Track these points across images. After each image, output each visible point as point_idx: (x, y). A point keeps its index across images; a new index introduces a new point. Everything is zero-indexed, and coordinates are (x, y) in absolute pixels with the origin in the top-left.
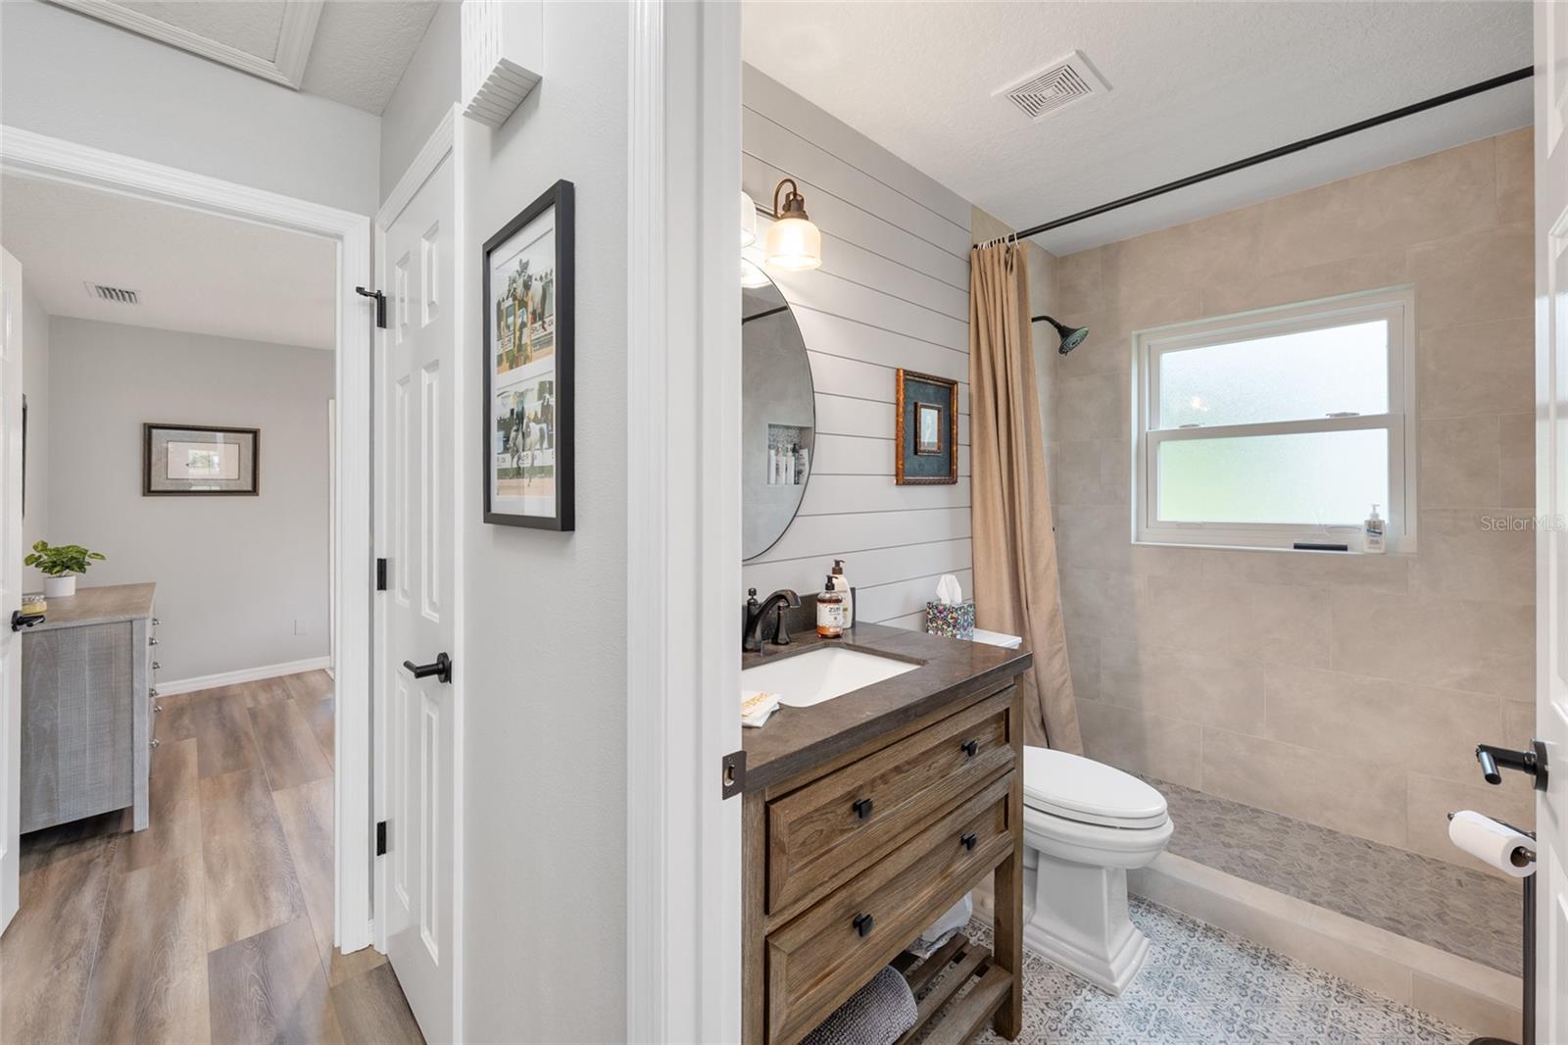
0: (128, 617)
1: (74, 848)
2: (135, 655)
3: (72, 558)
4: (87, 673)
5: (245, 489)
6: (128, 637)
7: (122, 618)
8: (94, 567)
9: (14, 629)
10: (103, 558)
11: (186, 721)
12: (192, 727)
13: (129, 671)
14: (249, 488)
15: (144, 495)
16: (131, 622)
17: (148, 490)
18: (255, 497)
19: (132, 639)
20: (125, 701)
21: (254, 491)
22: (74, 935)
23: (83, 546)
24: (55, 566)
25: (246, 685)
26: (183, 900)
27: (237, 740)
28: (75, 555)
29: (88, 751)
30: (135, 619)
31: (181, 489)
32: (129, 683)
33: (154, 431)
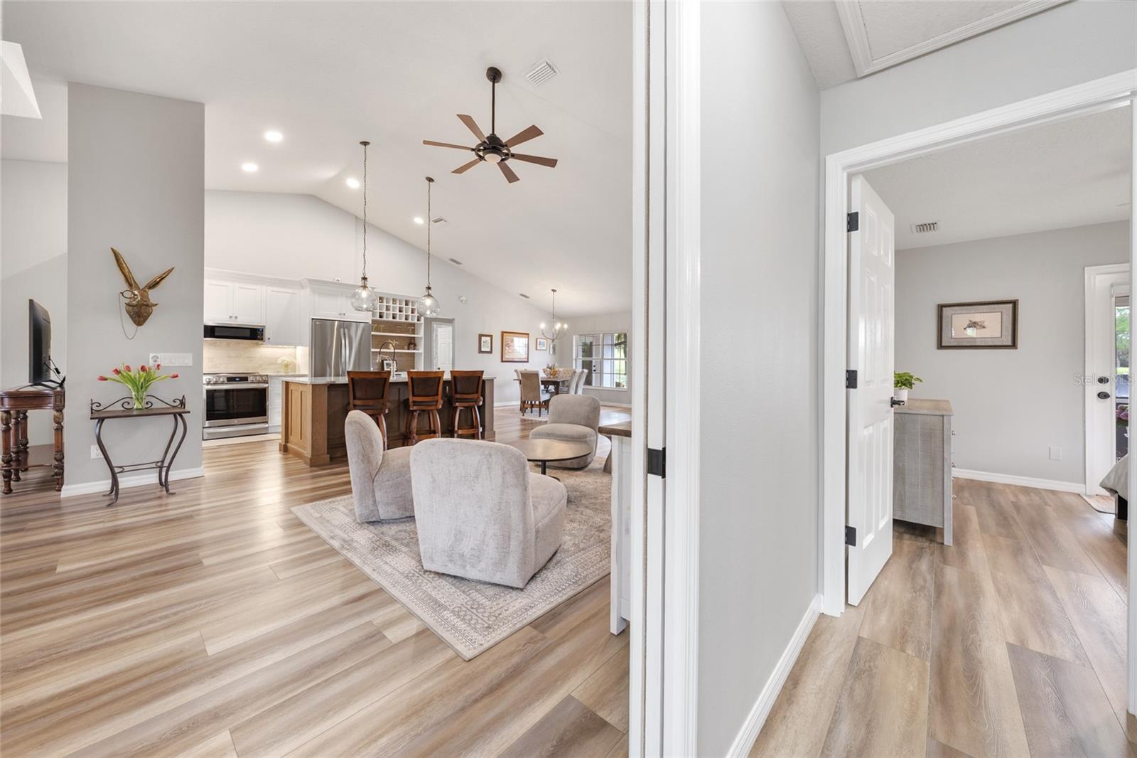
0: (941, 413)
1: (913, 537)
2: (945, 437)
3: (907, 379)
4: (919, 441)
5: (1006, 344)
6: (941, 425)
7: (938, 413)
8: (916, 384)
9: (892, 406)
10: (921, 381)
11: (966, 494)
12: (971, 499)
13: (942, 445)
14: (1010, 343)
15: (938, 349)
16: (943, 416)
17: (940, 346)
18: (1015, 350)
19: (943, 427)
20: (939, 463)
21: (1014, 345)
22: (921, 582)
23: (912, 374)
24: (898, 383)
25: (1008, 486)
26: (982, 599)
27: (1005, 518)
28: (908, 378)
29: (919, 487)
30: (946, 415)
31: (960, 344)
32: (941, 453)
33: (944, 309)
